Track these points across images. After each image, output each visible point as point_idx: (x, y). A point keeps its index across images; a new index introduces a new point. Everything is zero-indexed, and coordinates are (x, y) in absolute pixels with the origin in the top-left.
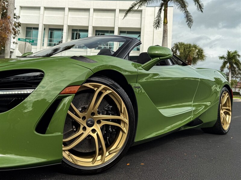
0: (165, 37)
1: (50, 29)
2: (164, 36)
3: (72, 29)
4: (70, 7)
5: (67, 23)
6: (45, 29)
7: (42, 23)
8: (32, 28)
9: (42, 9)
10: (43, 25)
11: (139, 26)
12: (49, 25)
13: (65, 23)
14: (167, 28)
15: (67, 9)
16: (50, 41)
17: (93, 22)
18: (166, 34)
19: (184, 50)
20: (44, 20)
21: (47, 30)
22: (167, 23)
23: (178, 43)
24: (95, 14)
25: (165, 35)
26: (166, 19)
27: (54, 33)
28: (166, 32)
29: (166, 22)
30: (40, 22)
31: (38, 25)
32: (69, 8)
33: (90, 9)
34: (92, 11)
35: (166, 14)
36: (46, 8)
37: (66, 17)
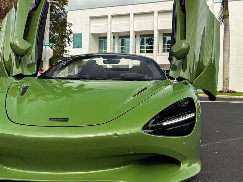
2: (225, 31)
3: (141, 35)
4: (135, 12)
5: (133, 29)
6: (114, 37)
7: (110, 32)
8: (103, 37)
9: (109, 17)
10: (112, 33)
12: (118, 33)
13: (131, 29)
14: (229, 21)
15: (132, 15)
16: (122, 48)
17: (158, 26)
18: (227, 28)
20: (112, 28)
21: (117, 38)
22: (228, 16)
24: (160, 16)
25: (227, 29)
26: (226, 11)
27: (125, 40)
28: (228, 26)
29: (227, 15)
30: (108, 31)
31: (106, 34)
33: (155, 12)
34: (156, 13)
35: (226, 5)
36: (113, 16)
37: (132, 23)
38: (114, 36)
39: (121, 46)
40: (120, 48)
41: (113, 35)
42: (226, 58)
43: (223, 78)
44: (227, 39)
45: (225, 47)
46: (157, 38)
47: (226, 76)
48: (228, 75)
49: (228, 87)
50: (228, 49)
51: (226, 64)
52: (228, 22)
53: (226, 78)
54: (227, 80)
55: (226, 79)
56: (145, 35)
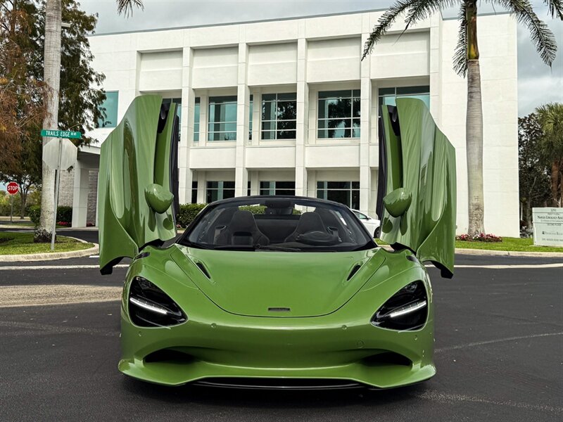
0: (472, 95)
1: (211, 99)
2: (471, 92)
3: (263, 95)
4: (251, 41)
5: (246, 81)
6: (197, 100)
7: (189, 87)
9: (187, 52)
10: (192, 91)
11: (423, 73)
12: (208, 90)
13: (241, 80)
14: (479, 70)
15: (243, 48)
16: (217, 127)
17: (308, 74)
18: (475, 85)
19: (555, 124)
20: (193, 79)
21: (204, 102)
22: (477, 57)
23: (546, 107)
24: (312, 51)
25: (474, 89)
26: (472, 46)
27: (224, 107)
28: (478, 82)
29: (475, 55)
30: (184, 85)
31: (180, 91)
32: (247, 44)
33: (299, 41)
34: (302, 45)
35: (472, 33)
36: (195, 50)
37: (242, 67)
38: (198, 96)
39: (213, 123)
40: (212, 127)
41: (196, 94)
42: (475, 157)
43: (469, 205)
44: (476, 113)
45: (471, 132)
46: (305, 103)
47: (475, 202)
48: (480, 198)
49: (481, 227)
50: (478, 135)
51: (475, 173)
52: (477, 72)
53: (476, 205)
54: (477, 209)
55: (477, 207)
56: (275, 94)
